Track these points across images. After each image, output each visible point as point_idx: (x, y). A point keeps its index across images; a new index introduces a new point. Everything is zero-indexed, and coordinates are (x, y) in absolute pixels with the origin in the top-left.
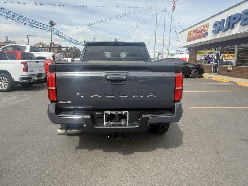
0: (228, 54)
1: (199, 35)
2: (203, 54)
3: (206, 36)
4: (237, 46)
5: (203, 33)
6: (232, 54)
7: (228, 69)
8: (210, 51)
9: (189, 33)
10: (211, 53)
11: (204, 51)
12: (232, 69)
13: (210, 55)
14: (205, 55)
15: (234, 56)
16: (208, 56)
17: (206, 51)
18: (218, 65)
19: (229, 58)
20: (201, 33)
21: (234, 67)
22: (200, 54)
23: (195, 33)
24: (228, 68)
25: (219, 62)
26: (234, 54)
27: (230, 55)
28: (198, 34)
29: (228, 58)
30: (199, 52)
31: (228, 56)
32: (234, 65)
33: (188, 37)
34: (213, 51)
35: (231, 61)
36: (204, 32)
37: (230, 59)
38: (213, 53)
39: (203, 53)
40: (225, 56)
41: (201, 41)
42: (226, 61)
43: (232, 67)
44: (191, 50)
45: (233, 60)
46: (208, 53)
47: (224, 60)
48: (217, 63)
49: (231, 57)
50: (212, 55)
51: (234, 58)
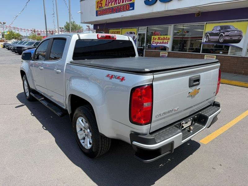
0: (159, 36)
1: (118, 7)
3: (131, 8)
4: (173, 25)
5: (124, 3)
6: (165, 37)
7: (161, 56)
8: (129, 30)
9: (98, 3)
11: (120, 30)
12: (167, 55)
15: (169, 38)
17: (123, 30)
18: (145, 50)
19: (161, 41)
20: (121, 4)
21: (170, 53)
23: (109, 3)
24: (161, 54)
25: (145, 46)
26: (168, 37)
27: (162, 37)
28: (116, 5)
29: (159, 41)
31: (159, 39)
32: (170, 50)
33: (98, 9)
34: (134, 30)
35: (164, 45)
36: (127, 3)
37: (163, 43)
38: (134, 33)
40: (153, 38)
41: (124, 16)
42: (156, 44)
43: (167, 53)
44: (98, 28)
45: (167, 44)
46: (127, 33)
47: (153, 43)
48: (143, 48)
49: (163, 40)
50: (134, 37)
51: (168, 41)
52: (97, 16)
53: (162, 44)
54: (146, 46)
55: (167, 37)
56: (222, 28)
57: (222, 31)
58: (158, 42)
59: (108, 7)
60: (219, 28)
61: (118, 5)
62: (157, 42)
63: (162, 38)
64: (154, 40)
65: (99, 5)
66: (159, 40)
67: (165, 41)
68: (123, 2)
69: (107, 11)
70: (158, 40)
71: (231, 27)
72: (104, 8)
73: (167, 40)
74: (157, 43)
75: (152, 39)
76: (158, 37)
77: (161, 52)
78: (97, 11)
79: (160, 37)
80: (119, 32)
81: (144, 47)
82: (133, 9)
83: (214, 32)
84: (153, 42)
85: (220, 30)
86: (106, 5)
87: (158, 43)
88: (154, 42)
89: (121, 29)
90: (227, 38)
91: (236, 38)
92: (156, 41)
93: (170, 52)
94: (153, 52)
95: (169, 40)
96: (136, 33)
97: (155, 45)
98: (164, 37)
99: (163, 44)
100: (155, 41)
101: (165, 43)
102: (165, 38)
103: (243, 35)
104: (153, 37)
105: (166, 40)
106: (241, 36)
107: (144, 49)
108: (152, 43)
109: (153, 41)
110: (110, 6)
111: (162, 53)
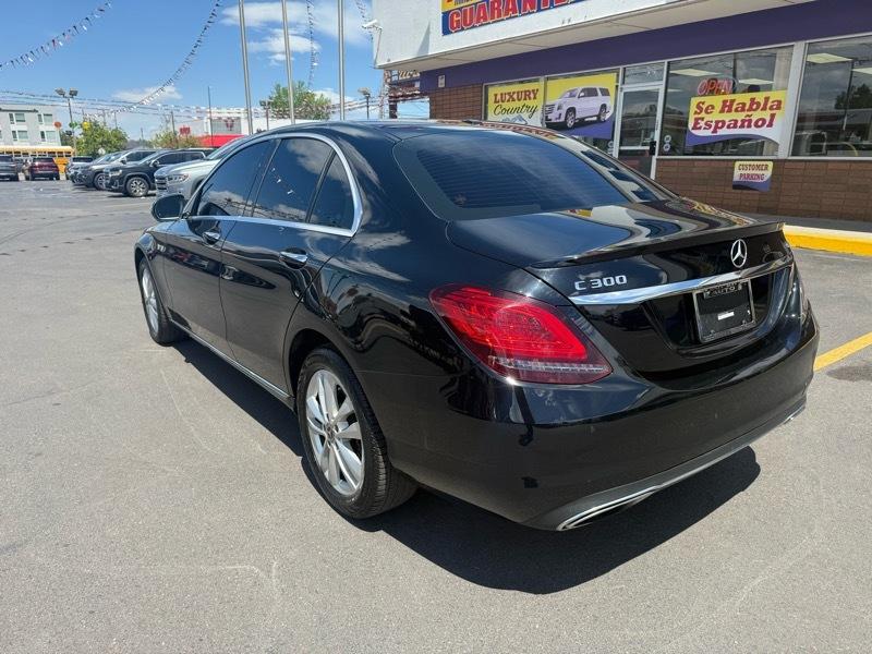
0: (729, 97)
2: (529, 103)
7: (736, 178)
8: (581, 83)
10: (591, 92)
11: (539, 85)
12: (768, 174)
13: (587, 108)
14: (548, 109)
15: (779, 102)
16: (572, 110)
17: (550, 83)
18: (655, 158)
19: (740, 116)
21: (787, 165)
22: (506, 105)
24: (737, 175)
25: (657, 138)
26: (774, 96)
27: (743, 98)
29: (727, 117)
30: (495, 91)
31: (727, 107)
32: (784, 153)
33: (451, 6)
34: (605, 80)
35: (753, 131)
37: (747, 123)
38: (605, 92)
39: (527, 95)
40: (698, 106)
41: (573, 22)
42: (715, 131)
43: (770, 164)
44: (441, 82)
45: (770, 125)
46: (572, 96)
47: (695, 128)
48: (648, 148)
49: (750, 109)
50: (604, 106)
51: (773, 116)
53: (742, 126)
54: (662, 142)
55: (767, 99)
58: (724, 122)
62: (717, 122)
63: (744, 104)
64: (703, 114)
66: (729, 111)
67: (756, 116)
69: (493, 9)
70: (722, 111)
73: (771, 108)
74: (716, 127)
75: (693, 108)
76: (725, 102)
77: (737, 164)
78: (446, 16)
79: (733, 101)
80: (535, 92)
81: (653, 143)
84: (696, 122)
87: (719, 124)
88: (702, 124)
89: (542, 78)
92: (715, 116)
93: (785, 161)
94: (696, 163)
95: (779, 108)
96: (612, 91)
97: (708, 133)
98: (753, 100)
99: (749, 126)
100: (708, 118)
101: (760, 123)
102: (758, 104)
104: (694, 101)
105: (764, 109)
107: (652, 152)
108: (691, 125)
109: (697, 120)
111: (743, 167)
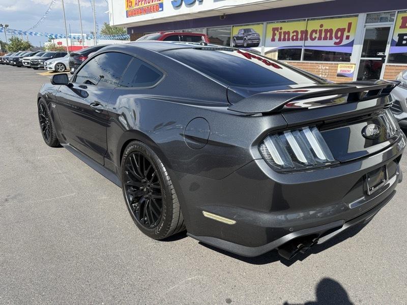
1: (147, 7)
3: (161, 9)
5: (154, 3)
20: (151, 3)
23: (139, 2)
28: (146, 5)
33: (128, 9)
36: (157, 2)
44: (132, 32)
52: (127, 17)
56: (245, 30)
57: (245, 35)
59: (138, 7)
60: (243, 32)
61: (148, 4)
65: (129, 4)
68: (152, 2)
69: (137, 12)
71: (252, 30)
72: (135, 8)
78: (127, 12)
82: (162, 10)
83: (240, 36)
85: (243, 34)
86: (136, 4)
90: (250, 42)
91: (255, 42)
103: (261, 38)
106: (259, 39)
110: (140, 6)
